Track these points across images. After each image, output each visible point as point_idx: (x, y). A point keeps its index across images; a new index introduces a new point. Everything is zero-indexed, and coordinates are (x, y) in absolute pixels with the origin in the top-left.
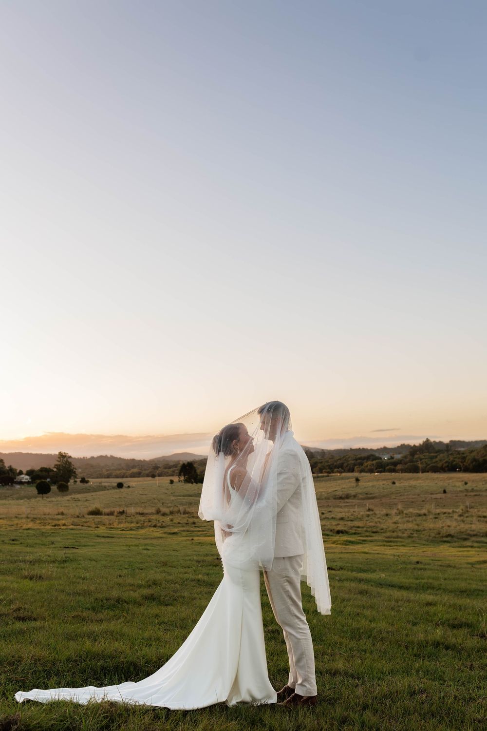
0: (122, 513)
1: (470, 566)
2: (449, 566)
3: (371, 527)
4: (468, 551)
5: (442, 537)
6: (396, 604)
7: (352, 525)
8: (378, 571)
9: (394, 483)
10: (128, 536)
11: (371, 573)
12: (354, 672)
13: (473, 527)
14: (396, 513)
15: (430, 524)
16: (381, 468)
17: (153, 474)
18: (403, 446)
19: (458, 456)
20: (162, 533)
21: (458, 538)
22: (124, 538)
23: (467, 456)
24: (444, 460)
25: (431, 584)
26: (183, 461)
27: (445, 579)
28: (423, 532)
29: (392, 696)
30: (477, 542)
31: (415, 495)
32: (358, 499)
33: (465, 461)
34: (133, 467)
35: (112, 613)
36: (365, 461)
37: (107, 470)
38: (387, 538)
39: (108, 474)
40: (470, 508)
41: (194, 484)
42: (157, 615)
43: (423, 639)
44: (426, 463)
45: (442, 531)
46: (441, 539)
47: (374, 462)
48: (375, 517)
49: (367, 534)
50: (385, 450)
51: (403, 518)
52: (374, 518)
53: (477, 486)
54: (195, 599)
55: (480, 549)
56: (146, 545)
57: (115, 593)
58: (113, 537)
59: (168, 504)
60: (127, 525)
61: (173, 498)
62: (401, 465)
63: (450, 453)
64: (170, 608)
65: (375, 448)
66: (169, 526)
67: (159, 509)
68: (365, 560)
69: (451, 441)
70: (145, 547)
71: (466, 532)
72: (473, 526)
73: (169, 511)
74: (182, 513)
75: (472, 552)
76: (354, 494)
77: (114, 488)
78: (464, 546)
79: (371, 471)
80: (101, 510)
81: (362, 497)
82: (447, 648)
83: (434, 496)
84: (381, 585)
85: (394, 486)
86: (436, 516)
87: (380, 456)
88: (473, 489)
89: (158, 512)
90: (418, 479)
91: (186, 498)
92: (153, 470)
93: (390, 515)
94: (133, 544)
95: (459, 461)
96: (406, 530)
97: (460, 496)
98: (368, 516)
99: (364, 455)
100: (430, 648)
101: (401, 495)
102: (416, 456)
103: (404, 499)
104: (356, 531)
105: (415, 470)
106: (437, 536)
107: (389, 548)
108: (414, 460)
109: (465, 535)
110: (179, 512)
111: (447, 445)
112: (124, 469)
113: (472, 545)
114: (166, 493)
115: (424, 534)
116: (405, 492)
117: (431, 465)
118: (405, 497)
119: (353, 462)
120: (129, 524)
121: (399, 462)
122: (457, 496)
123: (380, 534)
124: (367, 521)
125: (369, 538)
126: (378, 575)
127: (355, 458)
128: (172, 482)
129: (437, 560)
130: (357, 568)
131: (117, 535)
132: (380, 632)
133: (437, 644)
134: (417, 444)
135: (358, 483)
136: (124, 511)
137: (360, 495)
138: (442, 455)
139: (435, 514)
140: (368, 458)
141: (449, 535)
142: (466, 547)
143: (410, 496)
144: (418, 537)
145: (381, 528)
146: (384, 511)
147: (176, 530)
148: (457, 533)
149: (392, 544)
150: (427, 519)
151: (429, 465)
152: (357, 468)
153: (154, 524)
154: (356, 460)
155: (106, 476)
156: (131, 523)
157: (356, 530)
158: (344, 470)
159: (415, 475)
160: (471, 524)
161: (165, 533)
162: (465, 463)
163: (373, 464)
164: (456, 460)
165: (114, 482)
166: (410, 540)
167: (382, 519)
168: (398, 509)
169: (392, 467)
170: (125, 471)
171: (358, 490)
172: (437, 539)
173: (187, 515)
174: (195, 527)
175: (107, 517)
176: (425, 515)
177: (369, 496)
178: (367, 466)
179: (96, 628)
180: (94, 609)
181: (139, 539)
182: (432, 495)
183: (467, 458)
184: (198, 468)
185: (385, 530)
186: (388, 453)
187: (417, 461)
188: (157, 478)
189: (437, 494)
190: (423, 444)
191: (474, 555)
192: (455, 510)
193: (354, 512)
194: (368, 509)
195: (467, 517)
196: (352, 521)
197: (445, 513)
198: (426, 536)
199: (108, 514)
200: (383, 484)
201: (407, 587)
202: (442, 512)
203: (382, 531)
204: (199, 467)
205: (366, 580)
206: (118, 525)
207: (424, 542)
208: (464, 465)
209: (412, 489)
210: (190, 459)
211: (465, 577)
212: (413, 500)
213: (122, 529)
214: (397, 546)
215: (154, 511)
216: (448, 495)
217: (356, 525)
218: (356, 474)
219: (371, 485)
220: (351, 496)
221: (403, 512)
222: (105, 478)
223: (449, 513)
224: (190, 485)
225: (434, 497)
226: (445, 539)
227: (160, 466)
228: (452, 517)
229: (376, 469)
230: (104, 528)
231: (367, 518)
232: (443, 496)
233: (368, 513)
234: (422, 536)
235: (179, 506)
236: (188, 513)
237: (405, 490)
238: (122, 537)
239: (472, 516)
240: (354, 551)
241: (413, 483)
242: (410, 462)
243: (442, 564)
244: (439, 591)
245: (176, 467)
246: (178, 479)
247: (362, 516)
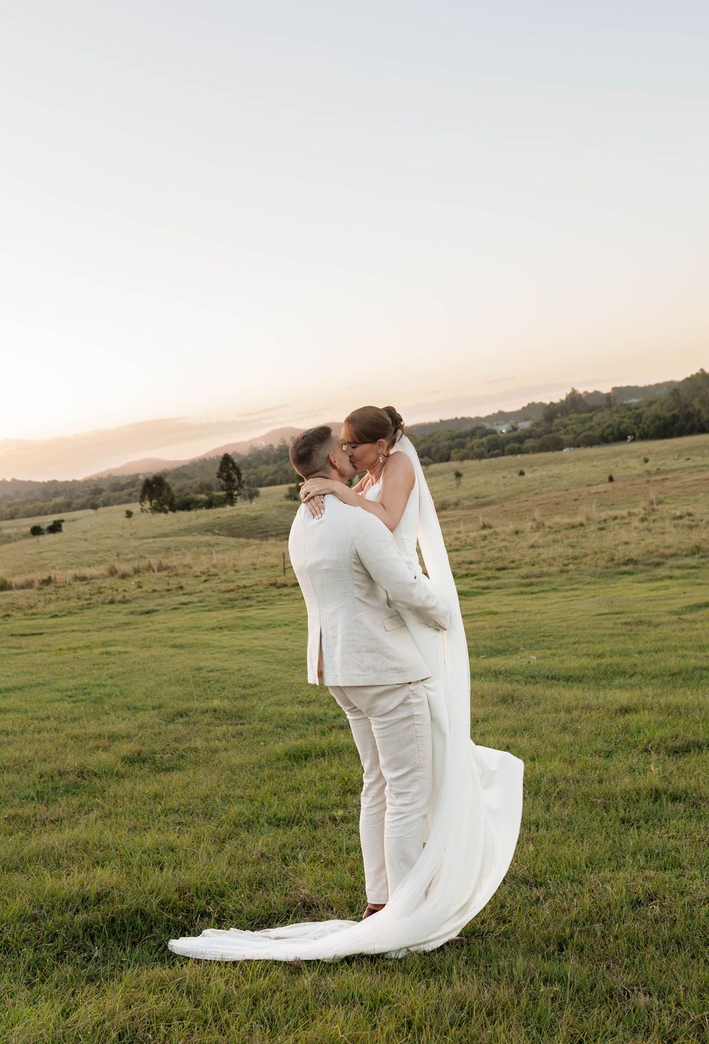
0: (48, 581)
1: (675, 618)
2: (640, 623)
3: (493, 560)
4: (667, 588)
5: (619, 565)
6: (568, 716)
7: (460, 559)
8: (522, 648)
9: (522, 473)
10: (67, 629)
11: (512, 654)
12: (527, 874)
13: (669, 540)
14: (531, 527)
15: (593, 541)
16: (497, 449)
17: (94, 504)
18: (532, 406)
19: (628, 413)
20: (126, 614)
21: (646, 565)
22: (62, 632)
23: (644, 412)
24: (605, 422)
25: (618, 665)
26: (144, 475)
27: (640, 653)
28: (585, 560)
29: (603, 915)
30: (678, 567)
31: (561, 490)
32: (463, 509)
33: (641, 422)
34: (56, 494)
35: (75, 801)
36: (468, 439)
37: (9, 506)
38: (523, 578)
39: (11, 511)
40: (657, 505)
41: (171, 513)
42: (156, 796)
43: (630, 787)
44: (575, 432)
45: (617, 553)
46: (617, 570)
47: (484, 439)
48: (496, 539)
49: (489, 574)
50: (501, 416)
51: (545, 536)
52: (495, 541)
53: (664, 464)
54: (216, 751)
55: (687, 581)
56: (104, 644)
57: (72, 760)
58: (41, 634)
59: (127, 554)
60: (64, 604)
61: (134, 543)
62: (531, 440)
63: (614, 409)
64: (176, 776)
65: (483, 415)
66: (137, 598)
67: (113, 567)
68: (495, 630)
69: (614, 389)
70: (104, 650)
71: (657, 551)
72: (667, 536)
73: (131, 569)
74: (156, 570)
75: (675, 588)
76: (454, 500)
77: (25, 536)
78: (659, 577)
79: (480, 456)
80: (9, 579)
81: (470, 503)
82: (675, 798)
83: (593, 489)
84: (532, 678)
85: (523, 478)
86: (602, 525)
87: (495, 428)
88: (658, 469)
89: (113, 572)
90: (562, 461)
91: (158, 540)
92: (92, 496)
93: (523, 532)
94: (81, 644)
95: (631, 423)
96: (554, 559)
97: (638, 484)
98: (484, 538)
99: (466, 428)
100: (646, 805)
101: (536, 494)
102: (556, 421)
103: (542, 499)
104: (469, 572)
105: (557, 445)
106: (609, 564)
107: (530, 596)
108: (553, 428)
109: (658, 556)
110: (149, 568)
111: (608, 396)
112: (38, 500)
113: (671, 574)
114: (122, 536)
115: (586, 564)
116: (543, 487)
117: (582, 435)
118: (544, 496)
119: (446, 443)
120: (65, 602)
121: (529, 435)
122: (633, 485)
123: (510, 571)
124: (483, 547)
125: (493, 583)
126: (525, 657)
127: (449, 436)
128: (129, 514)
129: (617, 613)
130: (484, 647)
131: (47, 628)
132: (554, 781)
133: (656, 795)
134: (556, 401)
135: (460, 480)
136: (50, 578)
137: (464, 501)
138: (600, 415)
139: (599, 522)
140: (472, 434)
141: (630, 561)
142: (661, 579)
143: (553, 494)
144: (577, 570)
145: (510, 560)
146: (511, 527)
147: (151, 606)
148: (643, 555)
149: (535, 589)
150: (587, 533)
151: (580, 433)
152: (456, 453)
153: (110, 597)
154: (453, 439)
155: (8, 517)
156: (69, 599)
157: (467, 569)
158: (433, 459)
159: (556, 454)
160: (663, 533)
161: (132, 613)
162: (641, 425)
163: (483, 444)
164: (625, 420)
165: (27, 526)
166: (565, 576)
167: (509, 541)
168: (534, 520)
169: (516, 445)
170: (41, 504)
171: (461, 493)
172: (610, 570)
173: (165, 573)
174: (184, 594)
175: (21, 592)
176: (582, 525)
177: (481, 502)
178: (472, 449)
179: (54, 839)
180: (40, 796)
181: (89, 631)
182: (590, 488)
183: (644, 416)
184: (174, 485)
185: (518, 562)
186: (507, 421)
187: (559, 430)
188: (101, 510)
189: (597, 484)
190: (567, 398)
191: (680, 594)
192: (632, 510)
193: (458, 533)
194: (482, 525)
195: (654, 521)
196: (457, 550)
197: (615, 518)
198: (590, 566)
199: (22, 587)
200: (504, 478)
201: (578, 677)
202: (611, 517)
203: (513, 565)
204: (174, 481)
205: (506, 671)
206: (44, 607)
207: (589, 579)
208: (639, 427)
209: (554, 481)
210: (155, 470)
211: (674, 643)
212: (558, 500)
213: (54, 614)
214: (543, 591)
215: (106, 573)
216: (618, 484)
217: (466, 560)
218: (454, 465)
219: (482, 481)
220: (449, 505)
221: (543, 525)
222: (6, 519)
223: (623, 518)
224: (163, 515)
225: (595, 491)
226: (624, 568)
227: (105, 488)
228: (628, 524)
229: (489, 451)
230: (20, 615)
231: (483, 543)
232: (609, 486)
233: (484, 532)
234: (582, 567)
235: (147, 556)
236: (166, 568)
237: (542, 483)
238: (56, 632)
239: (663, 519)
240: (472, 612)
241: (555, 469)
242: (547, 434)
243: (629, 620)
244: (634, 677)
245: (133, 487)
246: (140, 507)
247: (474, 539)
